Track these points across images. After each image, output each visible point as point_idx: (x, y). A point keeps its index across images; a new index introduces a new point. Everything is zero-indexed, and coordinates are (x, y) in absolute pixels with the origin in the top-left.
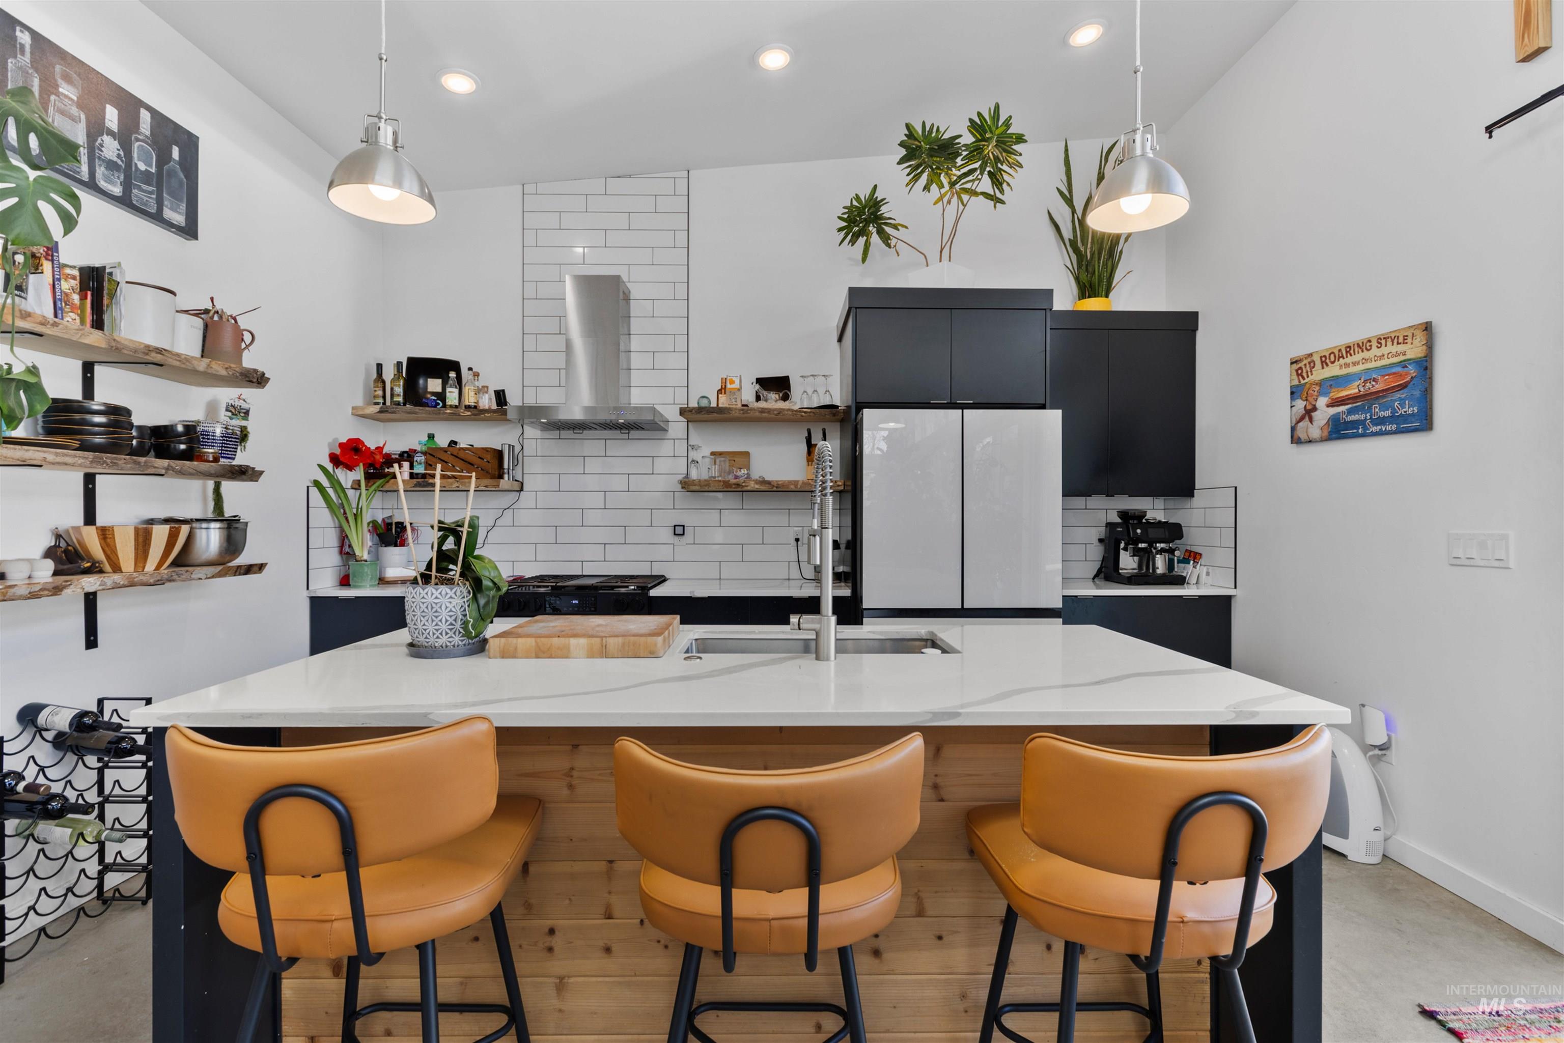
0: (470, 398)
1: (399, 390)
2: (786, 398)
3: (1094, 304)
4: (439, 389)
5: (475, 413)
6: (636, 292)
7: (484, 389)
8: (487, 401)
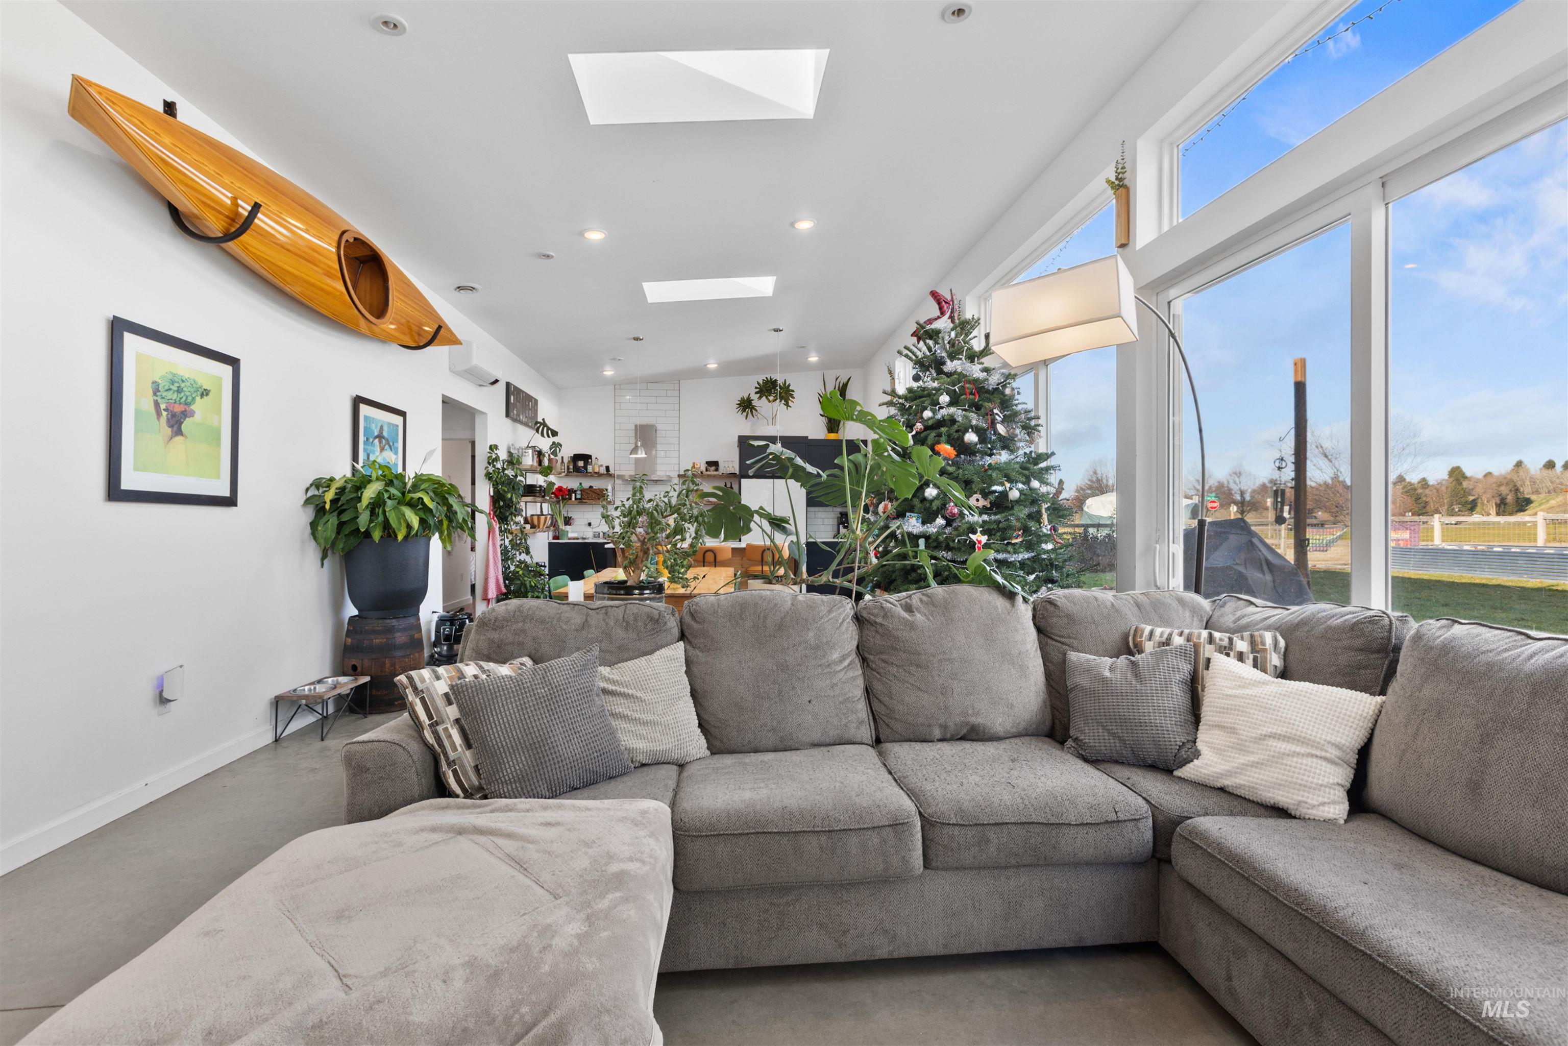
0: (597, 470)
1: (571, 467)
2: (717, 470)
3: (832, 436)
4: (582, 465)
5: (599, 475)
6: (659, 427)
7: (602, 465)
8: (603, 470)
